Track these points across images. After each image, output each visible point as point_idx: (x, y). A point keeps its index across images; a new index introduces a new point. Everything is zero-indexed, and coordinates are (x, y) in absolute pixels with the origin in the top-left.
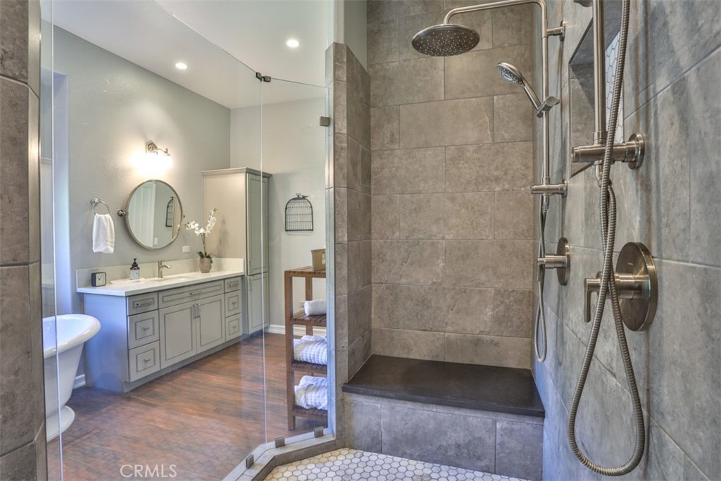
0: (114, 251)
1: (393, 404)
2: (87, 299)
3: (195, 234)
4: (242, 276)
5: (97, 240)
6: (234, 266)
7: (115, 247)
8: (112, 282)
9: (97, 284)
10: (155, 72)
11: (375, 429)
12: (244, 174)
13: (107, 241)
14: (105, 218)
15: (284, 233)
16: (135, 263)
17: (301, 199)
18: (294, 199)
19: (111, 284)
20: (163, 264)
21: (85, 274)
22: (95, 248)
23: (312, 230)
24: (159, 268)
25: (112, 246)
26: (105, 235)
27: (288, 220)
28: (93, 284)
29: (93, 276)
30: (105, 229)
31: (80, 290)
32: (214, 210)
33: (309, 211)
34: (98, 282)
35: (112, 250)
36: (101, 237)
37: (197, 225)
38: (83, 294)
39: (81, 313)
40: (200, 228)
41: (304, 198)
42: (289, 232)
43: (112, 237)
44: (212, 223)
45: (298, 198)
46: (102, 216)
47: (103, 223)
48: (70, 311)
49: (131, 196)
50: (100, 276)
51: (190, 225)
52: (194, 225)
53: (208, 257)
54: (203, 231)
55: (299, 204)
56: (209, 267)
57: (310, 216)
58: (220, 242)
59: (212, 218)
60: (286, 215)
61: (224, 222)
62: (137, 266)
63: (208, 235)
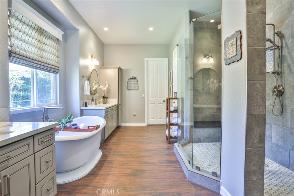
0: (90, 94)
1: (204, 129)
2: (85, 111)
4: (117, 105)
6: (113, 102)
11: (199, 136)
12: (118, 69)
14: (88, 82)
15: (127, 90)
16: (93, 99)
17: (134, 78)
18: (131, 78)
22: (86, 93)
23: (138, 89)
24: (96, 101)
27: (128, 86)
29: (86, 103)
30: (89, 86)
31: (82, 108)
32: (107, 81)
33: (137, 82)
36: (88, 89)
37: (103, 86)
41: (135, 78)
42: (129, 90)
44: (107, 86)
45: (133, 78)
47: (88, 84)
49: (91, 75)
50: (87, 103)
51: (100, 86)
52: (102, 87)
53: (106, 98)
54: (104, 88)
55: (133, 80)
56: (106, 101)
57: (137, 84)
58: (107, 93)
59: (107, 84)
60: (128, 84)
61: (109, 86)
62: (93, 100)
63: (106, 90)
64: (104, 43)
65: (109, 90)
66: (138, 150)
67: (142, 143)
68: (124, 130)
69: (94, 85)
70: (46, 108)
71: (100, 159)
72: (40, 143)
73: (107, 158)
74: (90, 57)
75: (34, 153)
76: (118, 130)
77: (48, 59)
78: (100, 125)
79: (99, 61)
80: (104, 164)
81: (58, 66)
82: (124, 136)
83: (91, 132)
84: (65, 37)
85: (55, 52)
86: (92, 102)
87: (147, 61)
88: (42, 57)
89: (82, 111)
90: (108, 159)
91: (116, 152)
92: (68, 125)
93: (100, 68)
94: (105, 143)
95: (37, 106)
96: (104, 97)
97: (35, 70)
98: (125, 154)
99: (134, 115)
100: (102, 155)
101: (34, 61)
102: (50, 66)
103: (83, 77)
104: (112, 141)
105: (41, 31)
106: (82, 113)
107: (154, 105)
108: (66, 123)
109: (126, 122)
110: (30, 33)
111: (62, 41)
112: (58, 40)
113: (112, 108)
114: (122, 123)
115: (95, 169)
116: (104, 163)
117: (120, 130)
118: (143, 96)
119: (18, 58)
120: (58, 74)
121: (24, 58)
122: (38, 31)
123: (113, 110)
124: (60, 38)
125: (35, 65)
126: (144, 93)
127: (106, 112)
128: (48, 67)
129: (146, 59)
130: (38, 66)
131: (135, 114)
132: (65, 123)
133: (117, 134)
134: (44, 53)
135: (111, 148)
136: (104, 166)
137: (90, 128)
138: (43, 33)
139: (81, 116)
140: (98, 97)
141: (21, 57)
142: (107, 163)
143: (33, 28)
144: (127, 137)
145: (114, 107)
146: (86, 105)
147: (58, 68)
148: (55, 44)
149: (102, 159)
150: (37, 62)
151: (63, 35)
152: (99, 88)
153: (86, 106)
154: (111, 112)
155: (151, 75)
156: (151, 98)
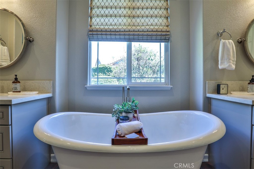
0: (235, 67)
5: (222, 59)
7: (236, 65)
8: (232, 92)
9: (221, 92)
13: (230, 59)
14: (229, 42)
19: (231, 94)
21: (212, 84)
22: (220, 65)
25: (233, 64)
26: (229, 55)
28: (218, 92)
29: (218, 86)
30: (228, 50)
31: (209, 95)
34: (222, 91)
35: (234, 67)
36: (226, 56)
38: (211, 98)
39: (209, 113)
43: (234, 57)
46: (227, 41)
47: (227, 45)
48: (202, 110)
49: (249, 27)
50: (222, 87)
86: (250, 86)
89: (209, 100)
106: (209, 106)
146: (218, 89)
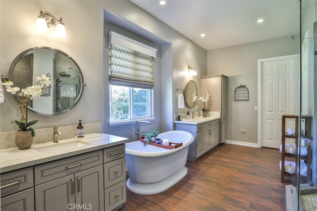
2: (177, 125)
3: (202, 101)
4: (220, 119)
10: (189, 38)
12: (221, 77)
15: (234, 102)
16: (188, 112)
18: (239, 87)
19: (183, 120)
20: (194, 113)
21: (176, 116)
22: (179, 106)
23: (248, 100)
24: (193, 115)
27: (235, 96)
31: (175, 122)
32: (208, 92)
33: (247, 91)
35: (184, 107)
37: (203, 98)
40: (204, 99)
41: (244, 86)
42: (236, 101)
44: (207, 97)
45: (241, 87)
49: (187, 86)
50: (181, 117)
51: (200, 98)
52: (201, 98)
53: (206, 111)
54: (204, 100)
55: (242, 89)
56: (206, 114)
57: (247, 94)
58: (209, 105)
59: (208, 95)
60: (235, 94)
61: (210, 97)
62: (189, 114)
63: (206, 102)
64: (206, 50)
65: (210, 102)
66: (231, 180)
67: (240, 171)
68: (227, 149)
69: (194, 97)
70: (139, 121)
71: (183, 179)
72: (109, 155)
73: (190, 179)
74: (187, 68)
75: (103, 164)
76: (219, 148)
77: (143, 76)
78: (182, 143)
79: (197, 71)
80: (182, 186)
81: (152, 82)
82: (221, 157)
83: (170, 149)
84: (160, 53)
85: (149, 69)
86: (188, 116)
87: (262, 63)
88: (137, 76)
89: (175, 125)
90: (190, 182)
91: (203, 175)
92: (153, 139)
93: (201, 78)
94: (196, 162)
95: (133, 119)
96: (204, 110)
97: (131, 88)
98: (212, 181)
99: (243, 133)
100: (187, 175)
101: (129, 81)
102: (144, 83)
103: (177, 90)
104: (205, 161)
105: (136, 54)
106: (175, 127)
107: (272, 121)
108: (152, 137)
109: (231, 140)
110: (126, 58)
111: (156, 58)
112: (153, 58)
113: (212, 122)
114: (227, 140)
115: (172, 189)
116: (184, 185)
117: (222, 148)
118: (256, 108)
119: (116, 80)
120: (153, 89)
121: (121, 80)
122: (134, 54)
123: (211, 125)
124: (154, 55)
125: (131, 84)
126: (257, 106)
127: (199, 128)
128: (142, 84)
129: (259, 61)
130: (133, 84)
131: (243, 130)
132: (150, 137)
133: (216, 153)
134: (139, 72)
135: (200, 170)
136: (182, 188)
137: (172, 145)
138: (138, 55)
139: (173, 130)
140: (197, 109)
141: (118, 79)
142: (186, 185)
143: (129, 53)
144: (224, 160)
145: (215, 121)
146: (179, 118)
147: (152, 84)
148: (150, 61)
149: (184, 180)
150: (132, 81)
151: (157, 52)
152: (199, 99)
153: (179, 120)
154: (208, 127)
155: (267, 81)
156: (268, 112)
